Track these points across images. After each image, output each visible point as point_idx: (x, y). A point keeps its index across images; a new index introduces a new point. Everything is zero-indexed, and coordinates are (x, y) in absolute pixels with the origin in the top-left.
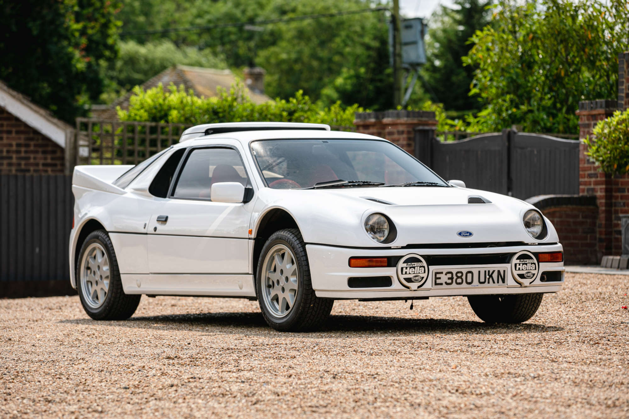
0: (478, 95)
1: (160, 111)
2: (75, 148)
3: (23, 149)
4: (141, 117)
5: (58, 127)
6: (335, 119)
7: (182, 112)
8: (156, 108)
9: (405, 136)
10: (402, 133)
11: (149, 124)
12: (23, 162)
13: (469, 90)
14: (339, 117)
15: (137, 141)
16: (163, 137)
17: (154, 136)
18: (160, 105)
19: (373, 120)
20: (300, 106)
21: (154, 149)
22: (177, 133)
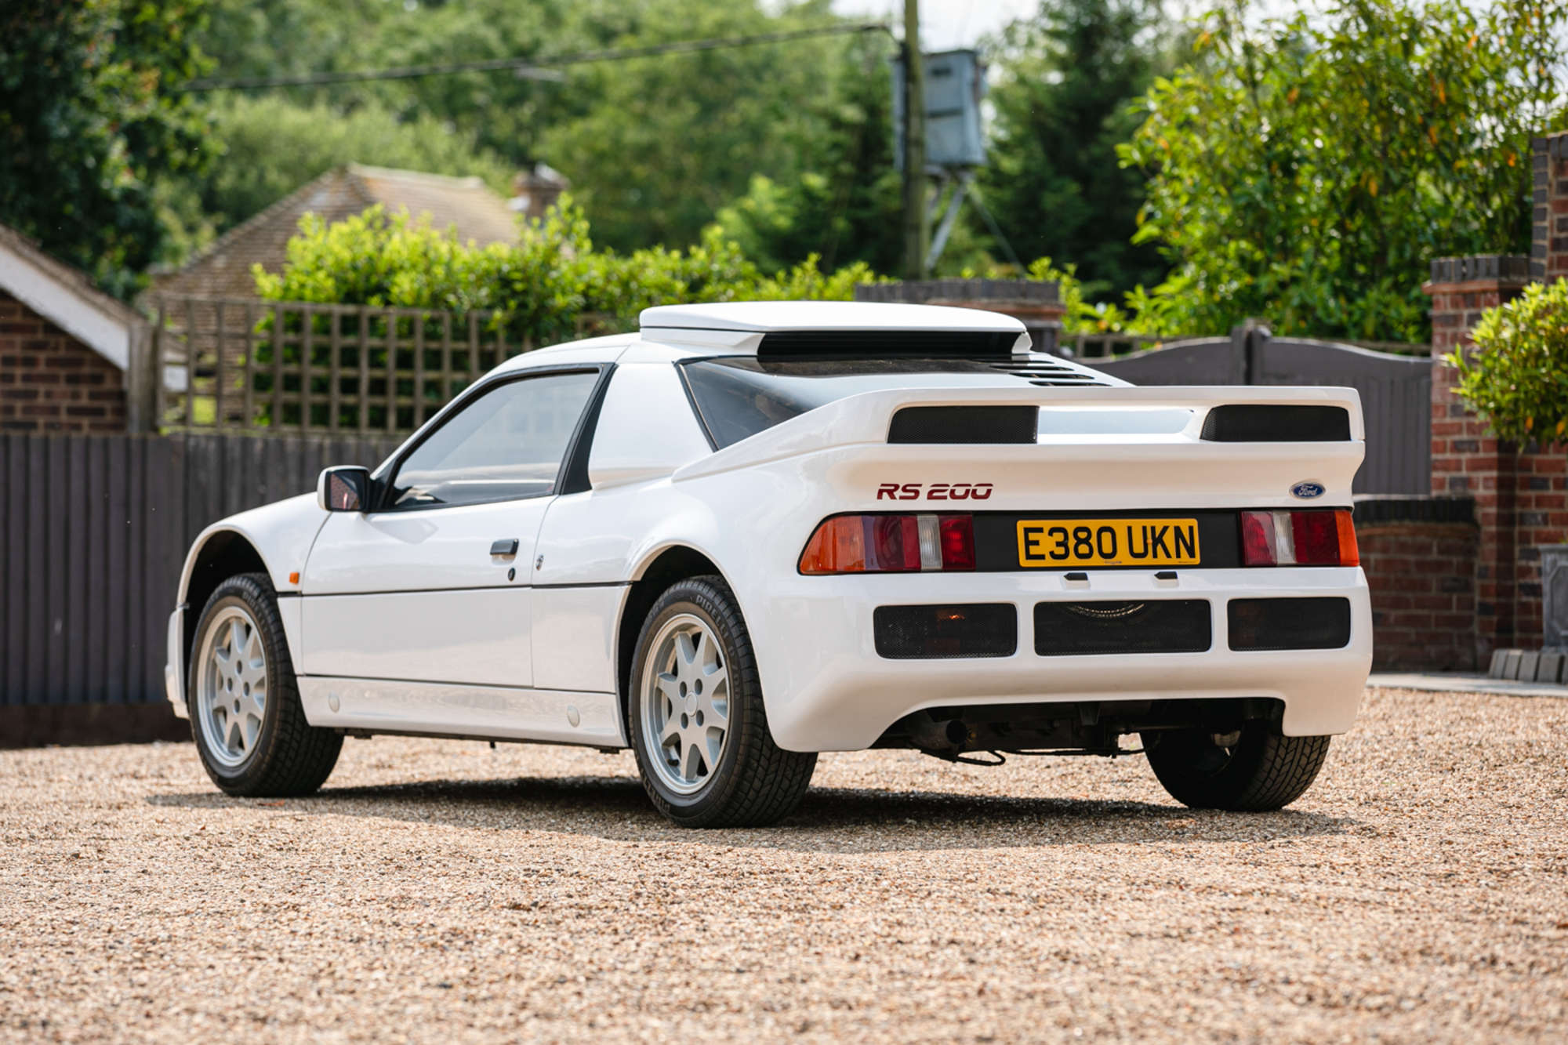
0: (1154, 243)
1: (367, 277)
2: (154, 368)
3: (19, 371)
4: (316, 291)
5: (108, 314)
7: (424, 278)
8: (355, 268)
11: (338, 309)
12: (19, 404)
13: (1135, 229)
14: (815, 296)
15: (309, 355)
16: (375, 342)
17: (350, 340)
18: (369, 260)
20: (716, 267)
21: (349, 372)
22: (411, 333)
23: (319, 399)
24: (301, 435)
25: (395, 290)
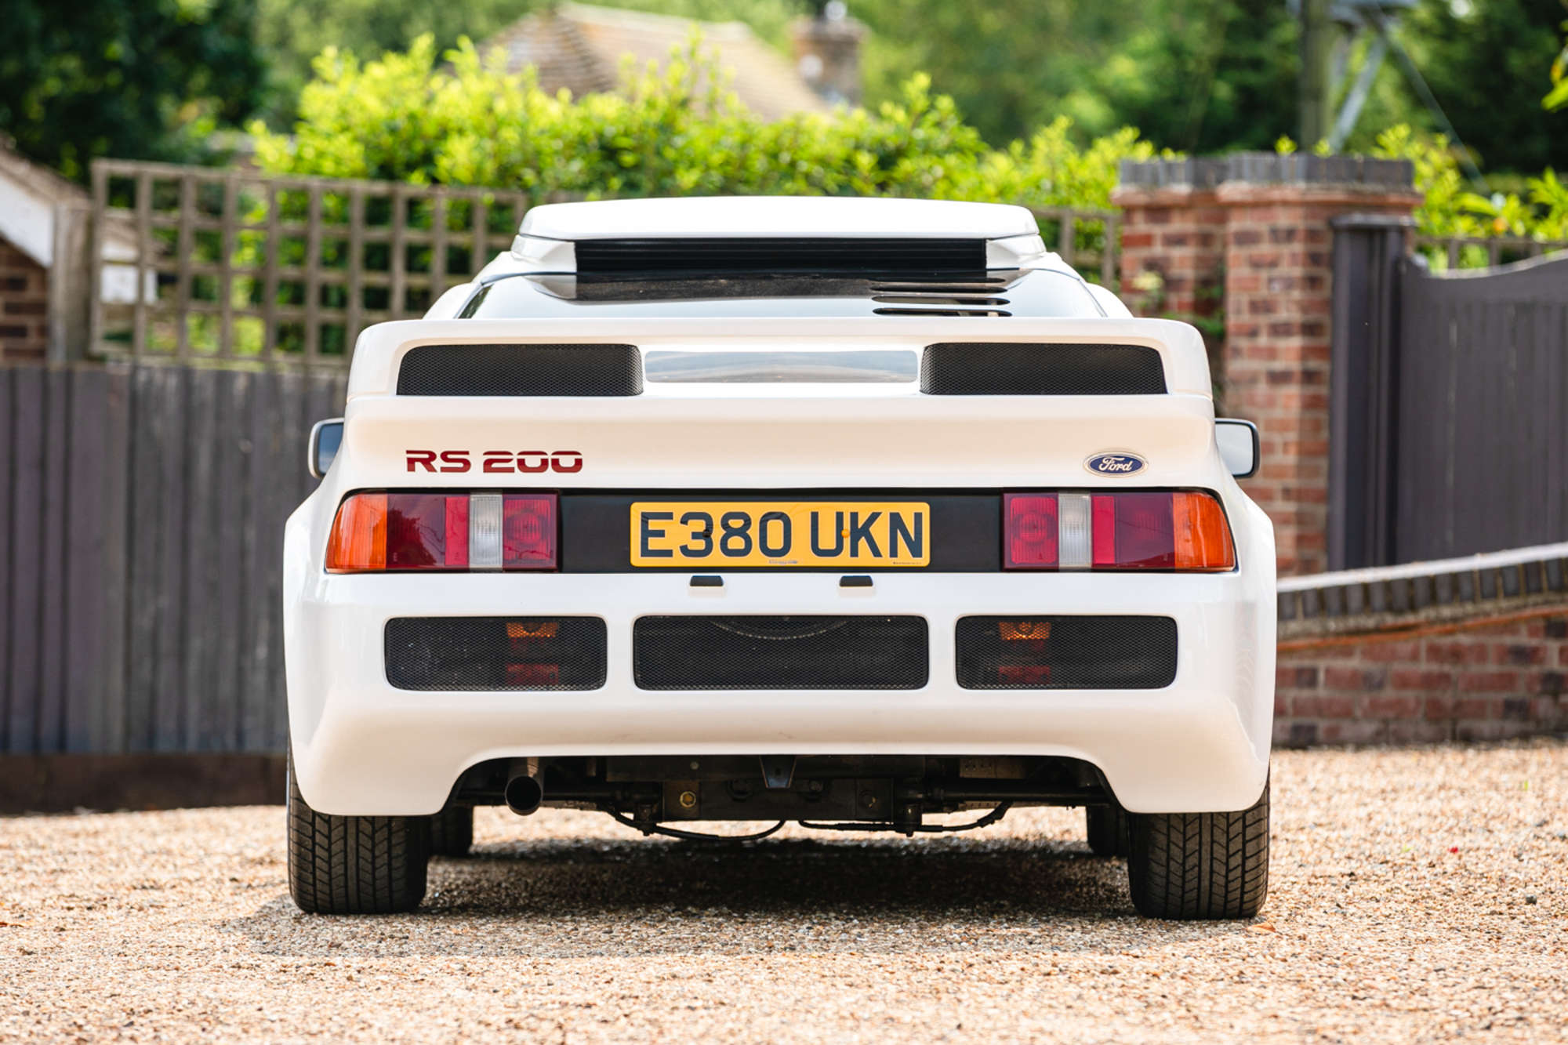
1: (408, 143)
2: (89, 268)
4: (338, 162)
5: (33, 192)
6: (1047, 184)
7: (489, 145)
8: (393, 131)
9: (1298, 247)
10: (1290, 235)
11: (366, 188)
13: (1548, 89)
14: (1062, 177)
15: (318, 252)
16: (414, 236)
17: (379, 234)
18: (412, 117)
19: (1182, 189)
20: (920, 134)
21: (377, 279)
22: (468, 224)
23: (331, 315)
24: (306, 367)
25: (443, 163)
